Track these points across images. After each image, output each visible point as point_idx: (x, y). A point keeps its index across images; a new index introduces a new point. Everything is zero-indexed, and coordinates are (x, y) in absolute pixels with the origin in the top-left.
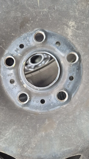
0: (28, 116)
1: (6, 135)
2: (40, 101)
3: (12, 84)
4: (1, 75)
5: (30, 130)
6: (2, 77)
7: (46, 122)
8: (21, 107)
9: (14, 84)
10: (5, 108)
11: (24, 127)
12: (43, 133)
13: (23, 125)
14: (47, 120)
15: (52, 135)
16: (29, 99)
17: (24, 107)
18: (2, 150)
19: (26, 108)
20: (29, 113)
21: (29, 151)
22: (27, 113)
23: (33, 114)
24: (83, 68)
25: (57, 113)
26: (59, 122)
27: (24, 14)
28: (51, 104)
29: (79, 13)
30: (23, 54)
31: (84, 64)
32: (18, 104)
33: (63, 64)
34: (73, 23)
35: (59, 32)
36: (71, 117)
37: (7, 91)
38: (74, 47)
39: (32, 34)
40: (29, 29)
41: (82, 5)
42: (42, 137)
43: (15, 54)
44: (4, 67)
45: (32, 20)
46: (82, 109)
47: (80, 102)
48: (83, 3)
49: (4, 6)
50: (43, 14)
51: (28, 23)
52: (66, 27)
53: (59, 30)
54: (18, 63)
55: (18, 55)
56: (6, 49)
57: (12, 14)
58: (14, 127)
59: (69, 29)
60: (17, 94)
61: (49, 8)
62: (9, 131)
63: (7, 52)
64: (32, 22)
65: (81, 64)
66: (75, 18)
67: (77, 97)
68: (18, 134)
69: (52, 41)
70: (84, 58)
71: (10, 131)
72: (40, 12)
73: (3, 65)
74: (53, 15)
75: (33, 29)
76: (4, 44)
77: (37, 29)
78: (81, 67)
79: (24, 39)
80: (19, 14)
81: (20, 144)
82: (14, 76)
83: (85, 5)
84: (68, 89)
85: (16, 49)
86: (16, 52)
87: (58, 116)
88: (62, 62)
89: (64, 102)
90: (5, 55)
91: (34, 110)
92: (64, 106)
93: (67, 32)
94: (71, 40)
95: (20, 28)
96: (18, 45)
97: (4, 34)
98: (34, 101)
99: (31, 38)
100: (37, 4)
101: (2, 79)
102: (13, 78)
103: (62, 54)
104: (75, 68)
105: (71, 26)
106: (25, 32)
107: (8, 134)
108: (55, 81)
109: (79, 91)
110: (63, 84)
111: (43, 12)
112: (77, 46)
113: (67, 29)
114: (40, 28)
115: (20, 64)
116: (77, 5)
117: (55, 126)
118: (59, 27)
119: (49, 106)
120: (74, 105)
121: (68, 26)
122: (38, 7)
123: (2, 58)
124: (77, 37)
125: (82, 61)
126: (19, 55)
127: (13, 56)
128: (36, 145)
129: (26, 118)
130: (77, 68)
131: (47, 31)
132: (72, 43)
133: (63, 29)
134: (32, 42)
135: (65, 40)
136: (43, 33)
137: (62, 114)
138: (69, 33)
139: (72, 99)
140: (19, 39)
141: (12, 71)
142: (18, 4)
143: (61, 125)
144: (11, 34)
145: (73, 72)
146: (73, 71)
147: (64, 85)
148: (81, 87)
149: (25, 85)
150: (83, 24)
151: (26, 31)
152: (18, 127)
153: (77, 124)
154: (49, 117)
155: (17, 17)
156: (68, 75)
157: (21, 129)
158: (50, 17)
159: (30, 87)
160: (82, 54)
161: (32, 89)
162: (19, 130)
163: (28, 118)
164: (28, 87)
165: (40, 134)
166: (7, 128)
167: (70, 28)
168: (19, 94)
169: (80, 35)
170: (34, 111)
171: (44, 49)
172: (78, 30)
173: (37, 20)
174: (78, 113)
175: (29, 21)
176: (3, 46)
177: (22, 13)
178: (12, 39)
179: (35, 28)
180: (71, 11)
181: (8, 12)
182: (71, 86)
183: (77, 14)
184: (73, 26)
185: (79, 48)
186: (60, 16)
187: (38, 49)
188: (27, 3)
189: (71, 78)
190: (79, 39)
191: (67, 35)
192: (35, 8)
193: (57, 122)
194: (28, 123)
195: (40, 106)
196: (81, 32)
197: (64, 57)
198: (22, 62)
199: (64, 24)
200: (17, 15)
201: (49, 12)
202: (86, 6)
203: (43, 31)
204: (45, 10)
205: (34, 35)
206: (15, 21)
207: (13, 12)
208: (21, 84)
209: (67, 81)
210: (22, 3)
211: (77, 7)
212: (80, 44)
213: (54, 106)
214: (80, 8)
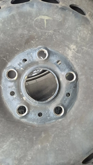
0: (25, 129)
1: (3, 147)
2: (37, 115)
3: (12, 96)
4: (2, 87)
5: (27, 142)
6: (2, 88)
7: (42, 135)
8: (19, 118)
9: (14, 96)
10: (3, 119)
11: (21, 139)
12: (40, 146)
13: (21, 137)
14: (43, 133)
15: (47, 148)
16: (28, 111)
17: (22, 119)
19: (24, 120)
20: (26, 125)
21: (25, 163)
22: (24, 125)
23: (30, 127)
24: (79, 86)
25: (53, 126)
26: (54, 135)
27: (31, 33)
28: (48, 118)
29: (80, 40)
30: (25, 68)
31: (81, 84)
32: (17, 115)
33: (62, 81)
34: (74, 47)
35: (60, 52)
36: (65, 131)
37: (7, 103)
38: (72, 67)
39: (35, 50)
40: (34, 46)
41: (84, 33)
42: (38, 149)
43: (18, 67)
44: (5, 79)
45: (37, 38)
46: (76, 125)
47: (74, 117)
48: (85, 32)
49: (12, 23)
50: (48, 34)
51: (32, 40)
52: (67, 48)
53: (61, 50)
54: (19, 76)
55: (20, 69)
56: (9, 61)
57: (20, 31)
58: (12, 139)
59: (69, 51)
60: (16, 106)
61: (55, 31)
62: (6, 143)
63: (9, 64)
64: (37, 40)
65: (77, 83)
66: (76, 43)
67: (72, 113)
68: (15, 146)
69: (54, 59)
70: (81, 78)
71: (8, 143)
72: (45, 33)
73: (5, 77)
74: (57, 36)
75: (37, 46)
76: (8, 57)
77: (40, 46)
78: (78, 85)
79: (28, 54)
80: (26, 32)
81: (16, 157)
82: (15, 88)
83: (86, 33)
84: (65, 104)
85: (19, 63)
86: (18, 66)
87: (54, 129)
88: (61, 79)
89: (60, 116)
90: (8, 67)
91: (31, 122)
92: (60, 120)
93: (67, 53)
94: (70, 60)
95: (25, 44)
96: (22, 59)
97: (9, 48)
98: (32, 114)
99: (34, 54)
100: (44, 26)
101: (3, 90)
102: (13, 91)
104: (72, 86)
105: (72, 48)
106: (29, 48)
107: (5, 146)
108: (52, 97)
109: (74, 107)
110: (60, 99)
111: (48, 33)
112: (75, 66)
113: (68, 51)
114: (44, 46)
115: (22, 77)
116: (79, 32)
117: (51, 139)
118: (61, 48)
119: (46, 120)
120: (69, 120)
121: (69, 48)
122: (44, 28)
123: (5, 70)
124: (76, 59)
125: (79, 80)
126: (22, 69)
127: (16, 70)
128: (32, 157)
129: (24, 130)
130: (74, 86)
131: (49, 49)
132: (71, 63)
133: (65, 50)
134: (35, 57)
135: (65, 59)
136: (46, 52)
137: (58, 128)
138: (70, 54)
139: (67, 114)
140: (22, 53)
141: (12, 84)
142: (26, 23)
143: (57, 138)
144: (16, 48)
145: (70, 90)
146: (71, 88)
147: (62, 101)
148: (76, 103)
149: (24, 98)
150: (83, 49)
151: (30, 46)
152: (16, 139)
153: (71, 138)
154: (46, 130)
155: (24, 34)
156: (66, 91)
157: (19, 142)
158: (54, 38)
159: (30, 100)
160: (79, 74)
161: (31, 102)
162: (16, 142)
163: (25, 130)
164: (28, 99)
165: (36, 147)
166: (5, 140)
167: (71, 50)
168: (18, 106)
169: (79, 57)
170: (31, 124)
171: (46, 65)
172: (78, 53)
173: (42, 39)
174: (72, 128)
175: (35, 39)
176: (7, 59)
177: (29, 31)
178: (16, 53)
179: (39, 45)
180: (73, 37)
181: (16, 29)
182: (67, 102)
183: (78, 39)
184: (74, 49)
185: (77, 68)
186: (63, 39)
187: (40, 65)
188: (34, 23)
189: (68, 94)
190: (78, 60)
191: (68, 55)
192: (41, 28)
193: (53, 135)
194: (25, 136)
195: (38, 119)
196: (80, 55)
197: (63, 75)
198: (24, 76)
199: (66, 46)
200: (24, 33)
201: (54, 34)
202: (87, 35)
203: (46, 49)
204: (51, 32)
205: (37, 51)
206: (21, 38)
207: (21, 29)
208: (21, 96)
209: (64, 97)
210: (30, 23)
211: (79, 34)
212: (78, 65)
213: (51, 120)
214: (82, 35)
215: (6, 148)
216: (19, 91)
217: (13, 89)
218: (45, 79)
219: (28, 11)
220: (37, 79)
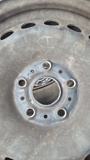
0: (33, 128)
1: (15, 143)
2: (43, 117)
3: (22, 101)
4: (14, 93)
5: (34, 140)
6: (15, 94)
7: (48, 134)
8: (27, 120)
9: (24, 101)
10: (15, 120)
11: (29, 137)
12: (45, 143)
13: (29, 135)
14: (48, 132)
15: (52, 146)
16: (35, 113)
17: (30, 120)
18: (10, 156)
19: (32, 121)
20: (34, 125)
21: (32, 158)
22: (32, 126)
23: (37, 127)
24: (79, 92)
25: (57, 127)
26: (58, 134)
27: (37, 49)
28: (53, 119)
29: (77, 52)
30: (33, 78)
31: (80, 89)
32: (26, 117)
33: (64, 87)
34: (73, 58)
35: (62, 63)
36: (68, 131)
37: (18, 106)
38: (73, 75)
39: (41, 63)
40: (39, 59)
41: (80, 47)
42: (43, 146)
43: (27, 77)
44: (17, 87)
45: (41, 53)
46: (77, 125)
47: (75, 119)
48: (81, 45)
49: (22, 43)
50: (50, 50)
51: (38, 55)
52: (67, 60)
53: (61, 62)
54: (28, 84)
55: (29, 78)
56: (20, 72)
57: (28, 49)
58: (22, 136)
59: (69, 62)
60: (26, 109)
61: (55, 46)
62: (17, 139)
63: (20, 75)
64: (42, 54)
65: (78, 88)
66: (74, 55)
67: (73, 115)
68: (24, 143)
69: (56, 69)
70: (81, 84)
71: (18, 140)
72: (48, 49)
73: (16, 85)
74: (58, 51)
75: (42, 59)
76: (19, 69)
77: (45, 59)
78: (78, 90)
79: (35, 66)
80: (33, 49)
81: (25, 152)
82: (24, 94)
83: (82, 47)
84: (67, 107)
85: (28, 73)
86: (27, 76)
87: (58, 130)
88: (63, 86)
89: (63, 118)
90: (19, 77)
91: (38, 123)
92: (63, 121)
93: (68, 64)
94: (71, 69)
95: (32, 58)
96: (30, 71)
97: (20, 62)
98: (39, 116)
99: (40, 66)
100: (47, 43)
101: (15, 96)
102: (23, 96)
103: (63, 80)
104: (73, 91)
105: (71, 60)
106: (36, 61)
107: (16, 142)
108: (56, 101)
109: (75, 110)
110: (63, 103)
111: (51, 49)
112: (75, 74)
113: (68, 62)
114: (47, 59)
115: (30, 85)
116: (76, 46)
117: (55, 138)
118: (62, 60)
119: (51, 121)
120: (71, 122)
121: (68, 59)
122: (47, 45)
123: (16, 80)
124: (75, 68)
125: (79, 86)
126: (30, 78)
127: (25, 79)
128: (38, 153)
129: (31, 130)
130: (75, 91)
131: (52, 61)
132: (71, 72)
133: (65, 61)
134: (41, 68)
135: (66, 69)
136: (50, 63)
137: (61, 128)
138: (70, 64)
139: (69, 116)
140: (30, 66)
141: (23, 90)
142: (33, 42)
143: (60, 137)
144: (25, 62)
145: (72, 95)
146: (72, 93)
147: (64, 105)
148: (77, 107)
149: (32, 102)
150: (80, 60)
152: (25, 137)
153: (73, 137)
154: (50, 130)
155: (31, 51)
156: (67, 96)
157: (27, 139)
158: (56, 52)
159: (37, 104)
160: (79, 80)
161: (38, 106)
162: (25, 139)
163: (33, 130)
164: (35, 103)
165: (42, 144)
166: (16, 137)
167: (70, 61)
168: (27, 109)
169: (78, 67)
170: (38, 124)
171: (50, 75)
172: (76, 63)
173: (46, 53)
174: (73, 128)
175: (40, 53)
176: (18, 71)
177: (35, 48)
178: (26, 66)
179: (44, 59)
180: (71, 50)
181: (25, 48)
182: (69, 105)
183: (76, 52)
184: (72, 60)
185: (76, 76)
186: (63, 52)
187: (45, 74)
188: (39, 42)
189: (70, 99)
190: (77, 69)
191: (68, 65)
192: (45, 46)
193: (57, 135)
194: (32, 134)
195: (44, 120)
196: (78, 65)
197: (64, 82)
198: (32, 84)
199: (66, 58)
200: (31, 50)
201: (55, 49)
202: (83, 48)
203: (50, 61)
204: (52, 47)
205: (42, 64)
206: (29, 54)
207: (29, 47)
208: (29, 101)
209: (66, 102)
210: (35, 42)
211: (76, 48)
212: (77, 74)
213: (55, 121)
214: (78, 48)
215: (16, 144)
216: (28, 96)
217: (23, 95)
218: (52, 87)
219: (34, 33)
220: (44, 88)
